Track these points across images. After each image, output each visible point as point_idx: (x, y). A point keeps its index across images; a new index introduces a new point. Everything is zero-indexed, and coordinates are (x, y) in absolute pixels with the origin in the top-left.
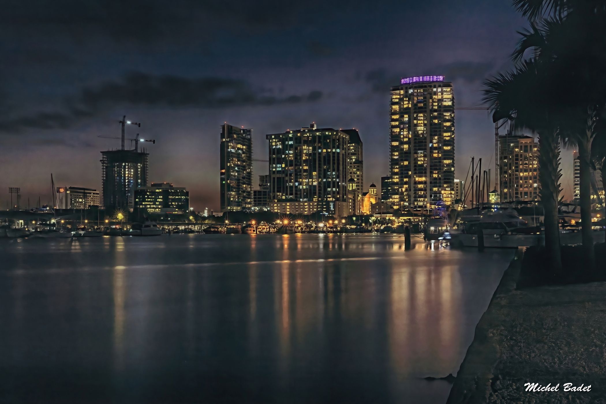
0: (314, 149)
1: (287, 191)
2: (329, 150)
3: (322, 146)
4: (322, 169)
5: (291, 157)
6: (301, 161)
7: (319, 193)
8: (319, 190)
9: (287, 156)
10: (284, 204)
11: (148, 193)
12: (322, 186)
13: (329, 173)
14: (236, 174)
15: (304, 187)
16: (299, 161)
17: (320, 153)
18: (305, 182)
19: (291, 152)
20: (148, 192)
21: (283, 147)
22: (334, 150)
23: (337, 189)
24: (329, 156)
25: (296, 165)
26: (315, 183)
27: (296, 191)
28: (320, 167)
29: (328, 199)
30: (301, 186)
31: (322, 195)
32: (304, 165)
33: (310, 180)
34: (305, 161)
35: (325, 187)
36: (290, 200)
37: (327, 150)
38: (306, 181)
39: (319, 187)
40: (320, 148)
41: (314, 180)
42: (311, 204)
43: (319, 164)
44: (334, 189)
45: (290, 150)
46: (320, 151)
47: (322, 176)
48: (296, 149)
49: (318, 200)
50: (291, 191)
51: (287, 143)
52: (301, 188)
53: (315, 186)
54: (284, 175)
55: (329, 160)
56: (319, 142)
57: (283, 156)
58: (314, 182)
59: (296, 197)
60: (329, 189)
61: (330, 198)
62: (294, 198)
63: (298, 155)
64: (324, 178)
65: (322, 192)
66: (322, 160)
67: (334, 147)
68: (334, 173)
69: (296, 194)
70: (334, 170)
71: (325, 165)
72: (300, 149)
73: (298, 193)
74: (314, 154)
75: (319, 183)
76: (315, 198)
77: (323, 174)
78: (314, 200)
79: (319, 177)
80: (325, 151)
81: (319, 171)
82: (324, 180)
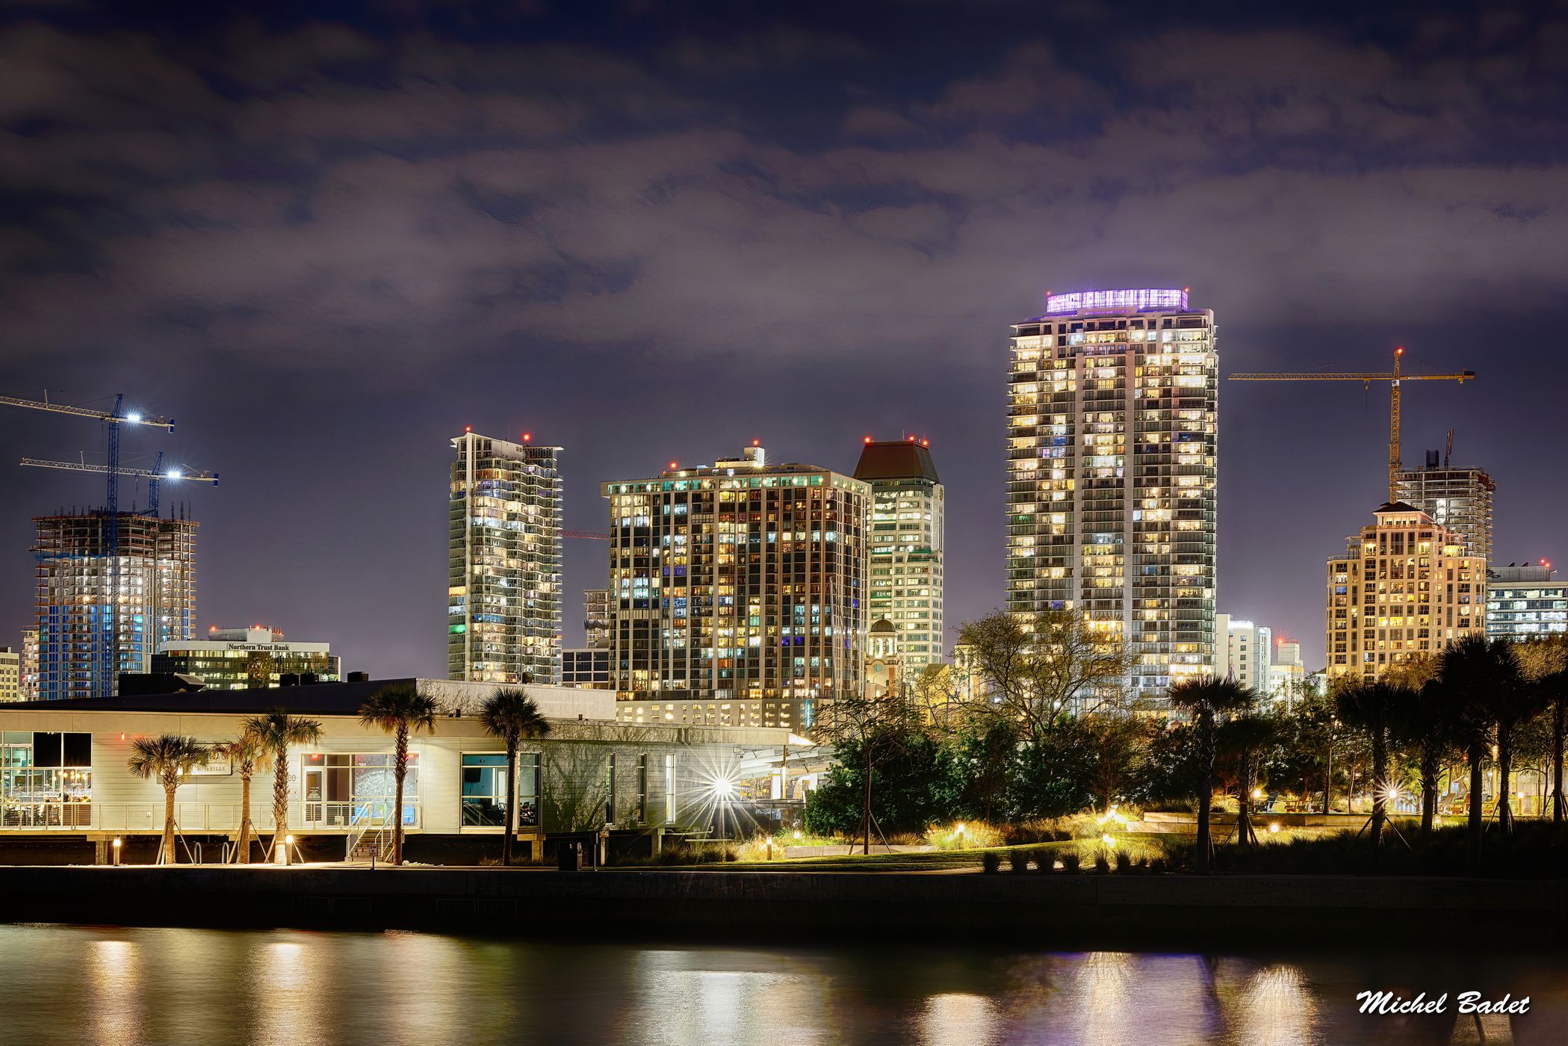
0: (754, 529)
1: (666, 665)
2: (802, 536)
3: (780, 524)
4: (778, 597)
5: (682, 554)
6: (711, 570)
7: (770, 674)
8: (769, 663)
9: (666, 552)
10: (656, 708)
11: (199, 664)
12: (778, 650)
13: (800, 609)
14: (504, 601)
15: (723, 653)
16: (707, 569)
17: (770, 547)
18: (725, 636)
19: (680, 539)
20: (199, 659)
21: (656, 521)
22: (816, 536)
23: (826, 660)
24: (800, 557)
25: (696, 582)
26: (756, 642)
27: (696, 664)
28: (770, 590)
29: (798, 693)
30: (710, 650)
31: (777, 680)
32: (722, 580)
33: (741, 631)
34: (724, 570)
35: (785, 652)
36: (679, 695)
37: (794, 536)
38: (726, 633)
39: (769, 652)
40: (771, 527)
41: (752, 632)
42: (743, 706)
43: (770, 579)
44: (815, 660)
45: (677, 533)
46: (772, 536)
47: (778, 618)
48: (697, 529)
49: (764, 692)
50: (680, 664)
51: (667, 509)
52: (710, 655)
53: (754, 652)
54: (656, 614)
55: (800, 568)
56: (771, 508)
57: (656, 552)
58: (754, 635)
59: (695, 684)
60: (800, 661)
61: (801, 687)
62: (688, 688)
63: (703, 551)
64: (786, 622)
65: (778, 670)
66: (779, 566)
67: (815, 526)
68: (815, 608)
69: (695, 674)
70: (815, 600)
71: (787, 581)
72: (711, 530)
73: (702, 671)
74: (755, 548)
75: (770, 641)
76: (758, 687)
77: (780, 612)
78: (752, 695)
79: (770, 622)
80: (787, 536)
81: (770, 601)
82: (786, 631)
